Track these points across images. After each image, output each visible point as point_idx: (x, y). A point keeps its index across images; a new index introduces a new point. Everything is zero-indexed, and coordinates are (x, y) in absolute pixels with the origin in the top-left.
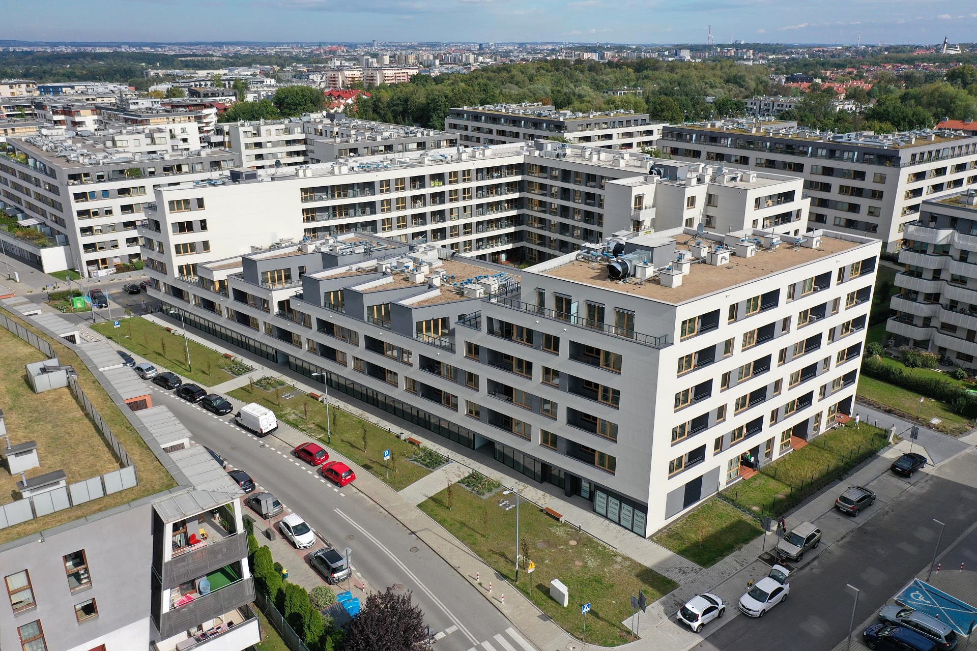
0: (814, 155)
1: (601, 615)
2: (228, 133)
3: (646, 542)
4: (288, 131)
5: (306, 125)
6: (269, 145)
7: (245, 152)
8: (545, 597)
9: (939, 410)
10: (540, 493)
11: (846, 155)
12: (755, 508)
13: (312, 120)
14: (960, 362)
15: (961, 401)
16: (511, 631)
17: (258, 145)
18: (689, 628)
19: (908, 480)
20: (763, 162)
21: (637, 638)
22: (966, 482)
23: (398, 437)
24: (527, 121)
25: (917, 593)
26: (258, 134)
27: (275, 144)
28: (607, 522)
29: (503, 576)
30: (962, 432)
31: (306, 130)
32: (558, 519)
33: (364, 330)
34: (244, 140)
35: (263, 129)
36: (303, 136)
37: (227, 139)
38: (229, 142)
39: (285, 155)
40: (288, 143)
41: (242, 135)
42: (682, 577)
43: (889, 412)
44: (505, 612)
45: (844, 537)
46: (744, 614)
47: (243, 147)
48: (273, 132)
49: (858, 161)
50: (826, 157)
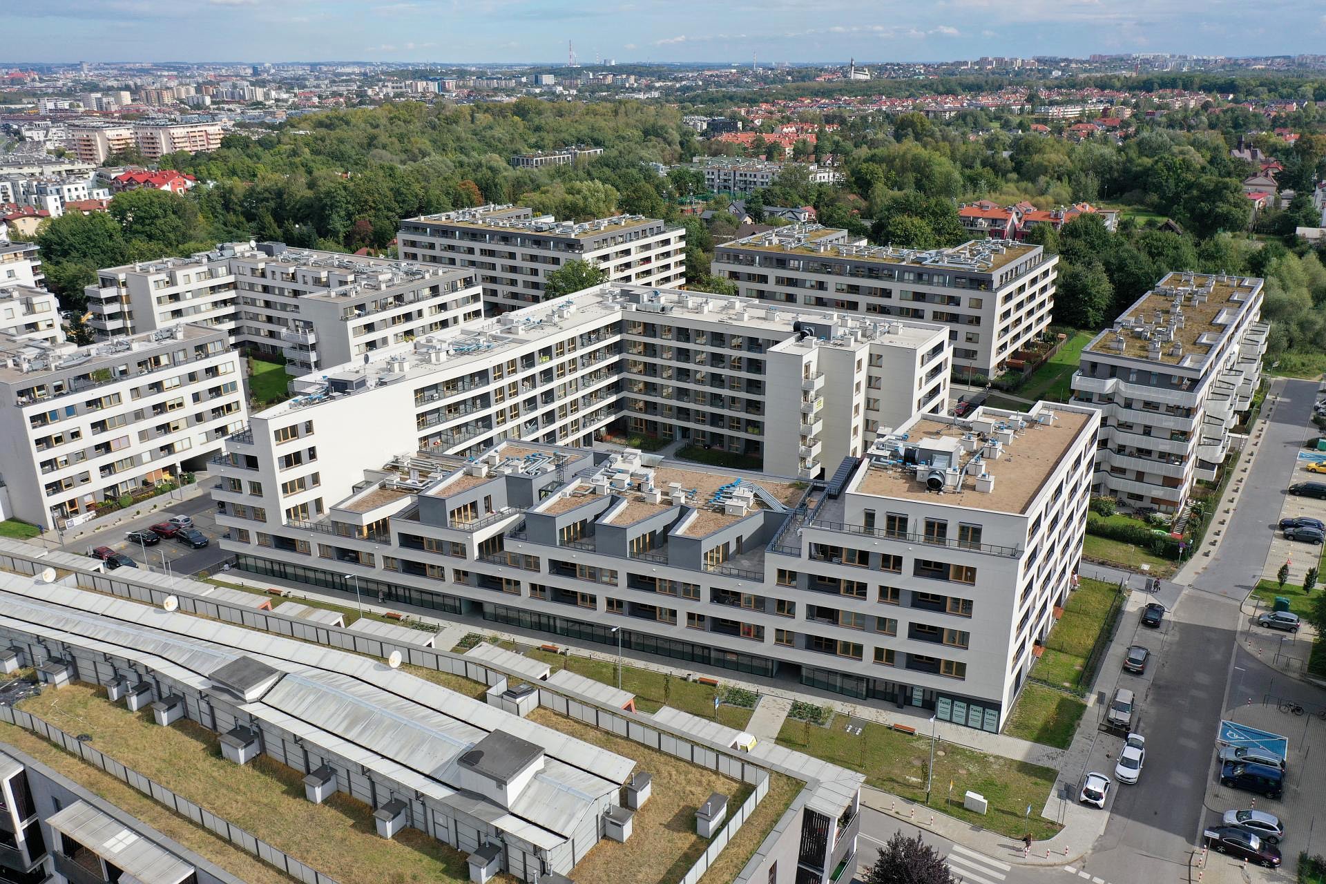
0: (901, 279)
1: (1019, 814)
2: (124, 284)
3: (1001, 737)
4: (212, 274)
5: (233, 263)
6: (189, 295)
7: (157, 310)
8: (961, 810)
9: (1142, 555)
10: (873, 710)
11: (935, 279)
12: (1067, 685)
13: (239, 255)
14: (1132, 502)
15: (1160, 545)
16: (957, 848)
17: (175, 297)
18: (1097, 807)
19: (1159, 630)
20: (844, 287)
21: (1062, 826)
22: (1202, 623)
23: (685, 679)
24: (524, 238)
25: (1230, 732)
26: (172, 282)
27: (197, 293)
28: (954, 726)
29: (913, 800)
30: (1169, 575)
31: (234, 269)
32: (912, 734)
33: (626, 567)
34: (155, 293)
35: (180, 274)
36: (231, 279)
37: (124, 292)
38: (127, 296)
39: (210, 306)
40: (213, 289)
41: (152, 286)
42: (1054, 763)
43: (1102, 564)
44: (940, 833)
45: (1147, 696)
46: (1124, 783)
47: (154, 302)
48: (193, 278)
49: (949, 285)
50: (914, 282)
